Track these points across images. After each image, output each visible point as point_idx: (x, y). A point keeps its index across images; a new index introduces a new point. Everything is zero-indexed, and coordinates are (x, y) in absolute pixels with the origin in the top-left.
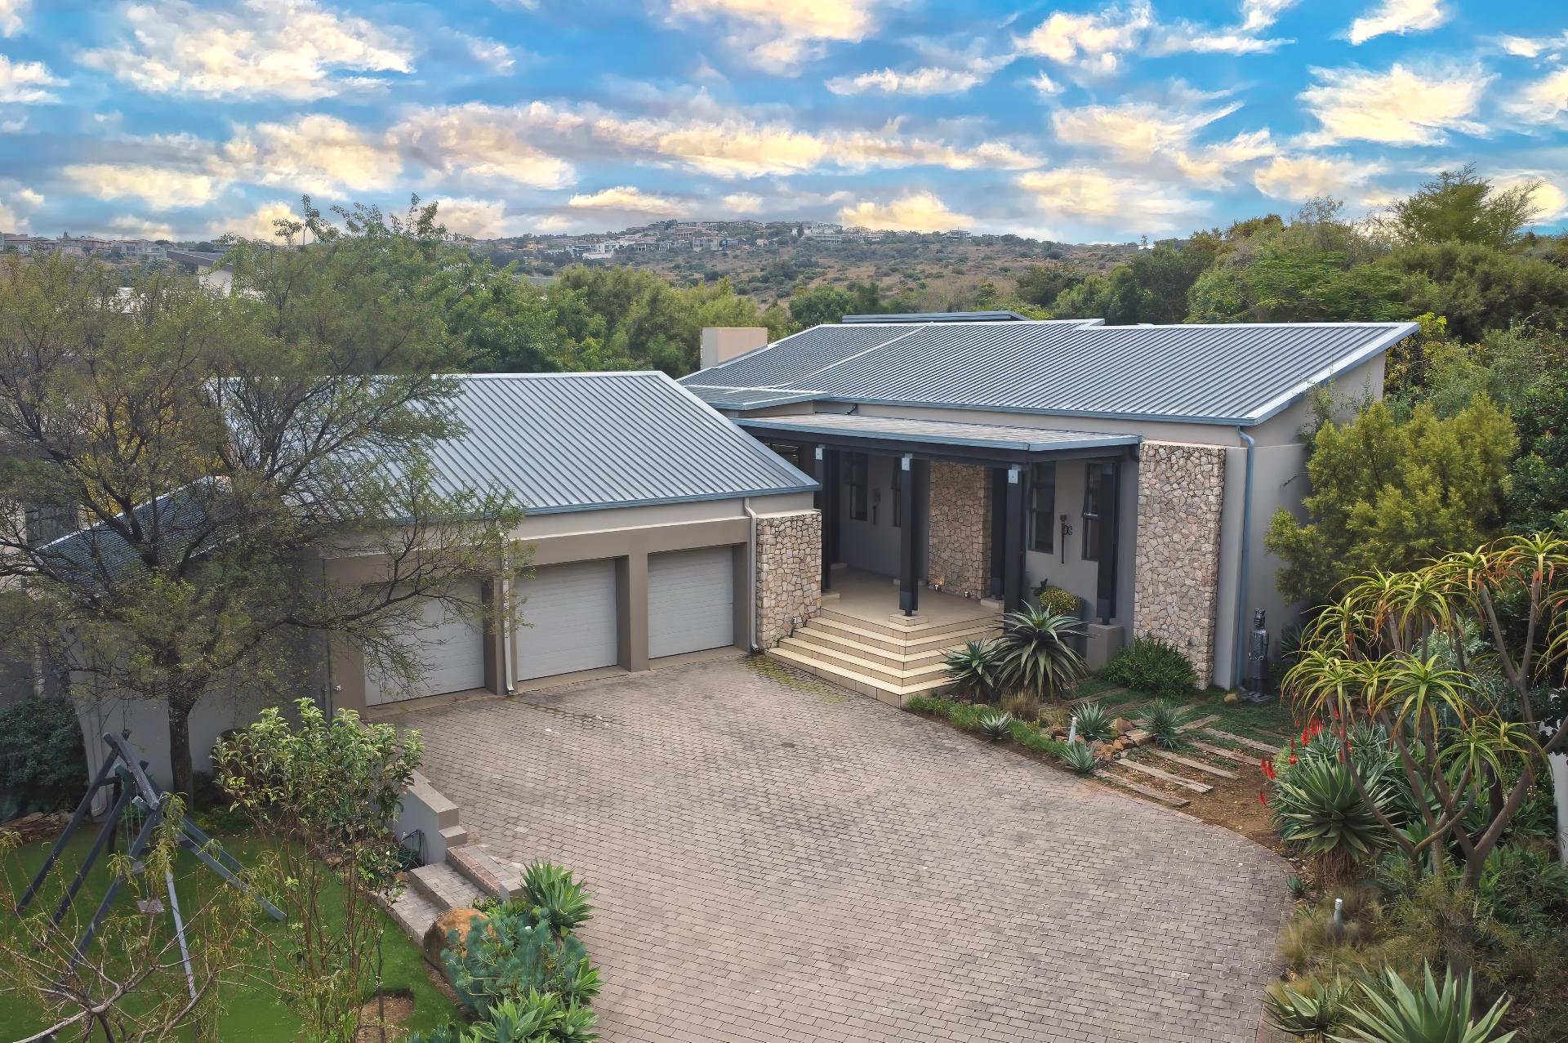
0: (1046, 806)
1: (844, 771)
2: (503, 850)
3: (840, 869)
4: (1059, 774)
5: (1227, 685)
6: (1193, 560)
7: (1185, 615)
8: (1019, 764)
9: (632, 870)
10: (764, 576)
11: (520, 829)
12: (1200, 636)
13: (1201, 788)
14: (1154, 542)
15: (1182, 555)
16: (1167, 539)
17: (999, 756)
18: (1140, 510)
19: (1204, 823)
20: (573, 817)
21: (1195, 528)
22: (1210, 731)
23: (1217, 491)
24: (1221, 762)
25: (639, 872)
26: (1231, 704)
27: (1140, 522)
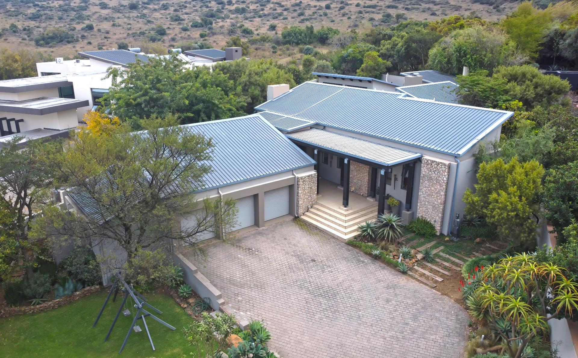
0: (394, 287)
1: (332, 272)
2: (236, 307)
3: (336, 313)
4: (397, 273)
5: (446, 234)
6: (437, 196)
7: (433, 212)
8: (384, 268)
9: (275, 314)
10: (299, 195)
11: (239, 298)
12: (438, 219)
13: (440, 280)
14: (425, 189)
15: (434, 194)
16: (429, 189)
17: (378, 264)
18: (421, 178)
19: (441, 294)
20: (254, 293)
21: (439, 187)
22: (441, 254)
23: (446, 177)
24: (445, 268)
25: (278, 315)
26: (447, 241)
27: (421, 182)
